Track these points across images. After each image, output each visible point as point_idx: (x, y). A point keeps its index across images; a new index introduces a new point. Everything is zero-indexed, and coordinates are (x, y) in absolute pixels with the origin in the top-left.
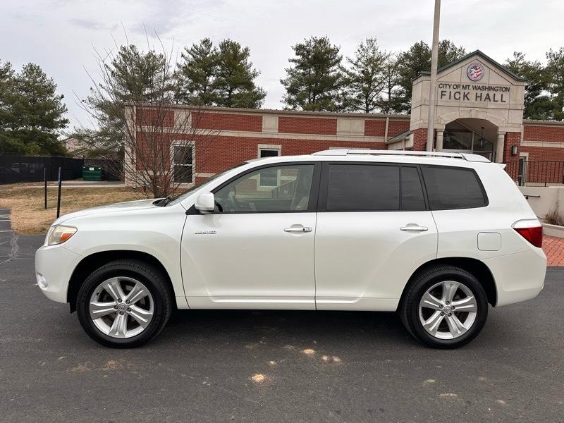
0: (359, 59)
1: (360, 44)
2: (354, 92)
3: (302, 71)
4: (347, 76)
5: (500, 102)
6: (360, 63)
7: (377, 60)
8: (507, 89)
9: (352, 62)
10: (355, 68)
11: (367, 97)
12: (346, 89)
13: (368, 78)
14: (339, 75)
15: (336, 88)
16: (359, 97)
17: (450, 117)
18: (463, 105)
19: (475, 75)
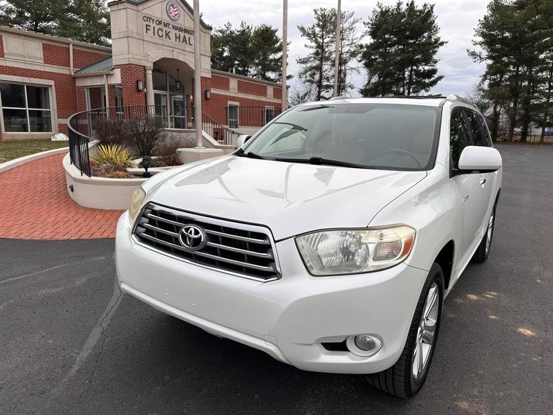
5: (193, 46)
17: (156, 54)
18: (166, 44)
19: (173, 14)
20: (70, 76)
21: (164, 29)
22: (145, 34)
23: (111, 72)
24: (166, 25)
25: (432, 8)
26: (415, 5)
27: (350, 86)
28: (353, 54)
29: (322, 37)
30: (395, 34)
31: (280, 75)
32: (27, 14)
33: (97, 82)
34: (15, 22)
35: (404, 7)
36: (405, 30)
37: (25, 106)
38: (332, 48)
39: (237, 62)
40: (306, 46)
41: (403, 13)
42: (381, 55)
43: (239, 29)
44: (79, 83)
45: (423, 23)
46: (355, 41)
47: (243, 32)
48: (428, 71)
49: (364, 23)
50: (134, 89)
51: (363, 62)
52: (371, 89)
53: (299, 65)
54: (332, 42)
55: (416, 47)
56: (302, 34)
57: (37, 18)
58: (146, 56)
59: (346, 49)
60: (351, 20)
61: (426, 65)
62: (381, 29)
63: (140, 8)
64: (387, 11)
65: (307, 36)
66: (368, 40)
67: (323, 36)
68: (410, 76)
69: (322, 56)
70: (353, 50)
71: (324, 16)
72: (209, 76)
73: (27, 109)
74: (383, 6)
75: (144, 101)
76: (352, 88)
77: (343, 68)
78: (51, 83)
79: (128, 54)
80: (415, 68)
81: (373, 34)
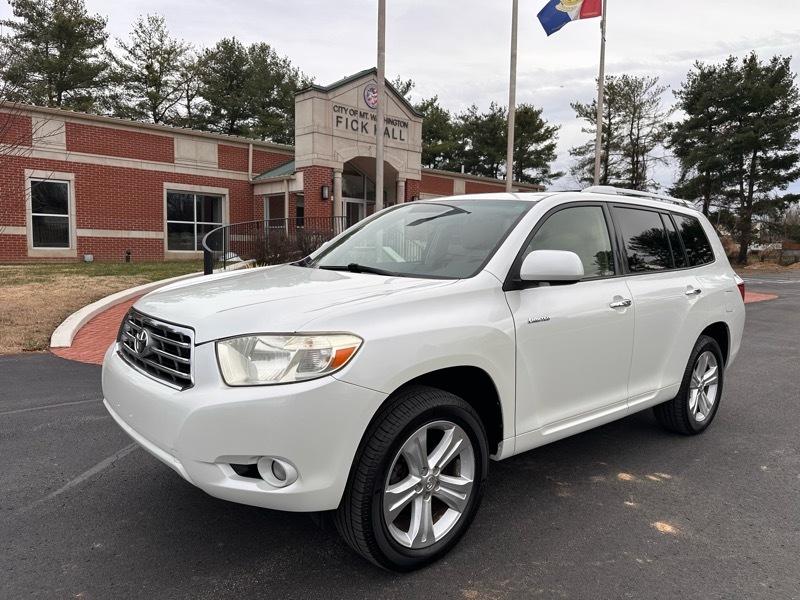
0: (137, 46)
1: (137, 22)
2: (132, 96)
3: (29, 45)
4: (119, 70)
5: (398, 140)
6: (139, 52)
7: (169, 53)
8: (405, 125)
9: (125, 48)
10: (132, 58)
11: (154, 108)
12: (119, 90)
13: (154, 79)
14: (105, 66)
15: (101, 85)
16: (141, 105)
17: (348, 153)
18: (362, 139)
19: (373, 101)
20: (248, 182)
21: (360, 120)
22: (335, 127)
23: (292, 177)
24: (363, 115)
25: (787, 62)
26: (758, 61)
27: (654, 185)
28: (658, 138)
29: (608, 116)
30: (725, 105)
31: (545, 172)
32: (223, 112)
33: (277, 190)
34: (210, 121)
35: (739, 65)
36: (743, 97)
37: (193, 220)
38: (625, 130)
39: (482, 158)
40: (583, 130)
41: (738, 73)
42: (702, 138)
43: (487, 113)
44: (258, 191)
45: (772, 85)
46: (659, 119)
47: (493, 117)
48: (784, 157)
49: (674, 92)
50: (319, 197)
51: (673, 149)
52: (686, 187)
53: (572, 157)
54: (623, 122)
55: (761, 122)
56: (577, 113)
57: (235, 115)
58: (335, 155)
59: (645, 131)
60: (653, 89)
61: (780, 148)
62: (702, 99)
63: (330, 95)
64: (711, 73)
65: (586, 116)
66: (681, 117)
67: (609, 114)
68: (753, 166)
69: (608, 142)
70: (656, 132)
71: (611, 87)
72: (418, 177)
73: (195, 223)
74: (705, 65)
75: (330, 211)
76: (657, 188)
77: (641, 158)
78: (225, 191)
79: (313, 153)
80: (759, 154)
81: (689, 107)
